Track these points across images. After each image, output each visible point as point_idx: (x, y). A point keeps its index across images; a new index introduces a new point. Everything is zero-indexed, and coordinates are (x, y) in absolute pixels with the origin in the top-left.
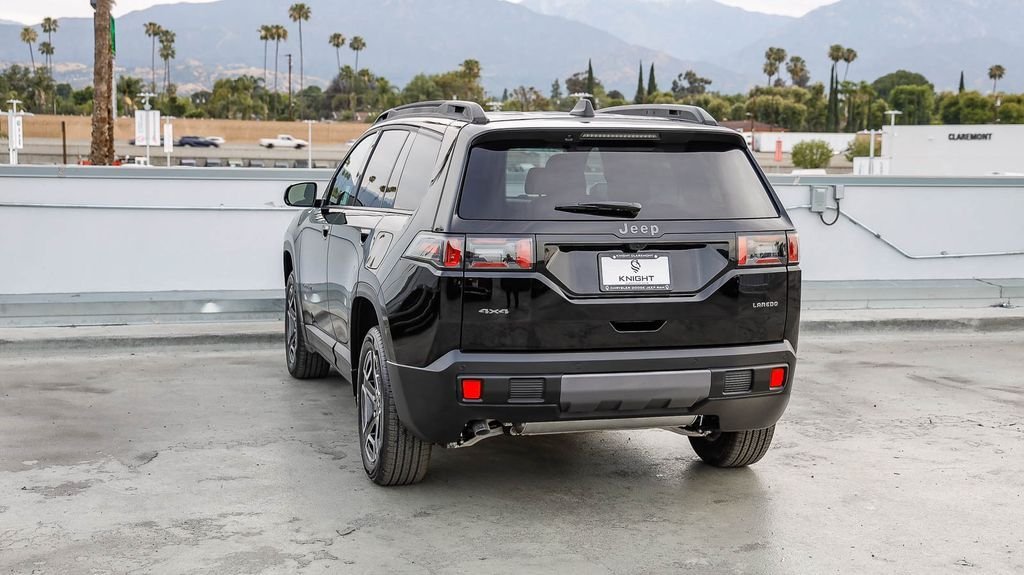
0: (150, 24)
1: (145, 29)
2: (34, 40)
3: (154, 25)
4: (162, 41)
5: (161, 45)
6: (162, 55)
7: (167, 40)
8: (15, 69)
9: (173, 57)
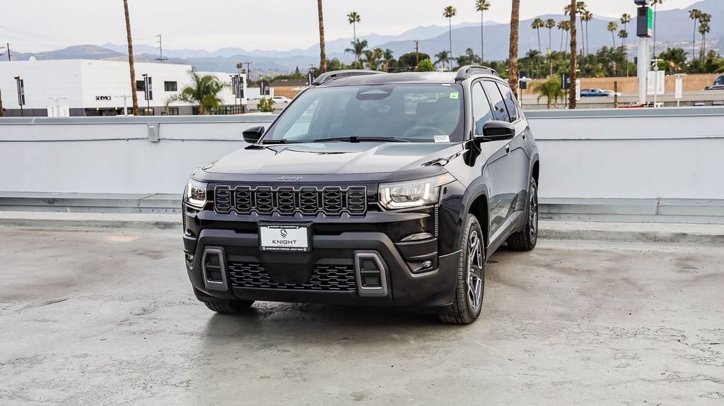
0: (693, 10)
1: (689, 14)
2: (615, 29)
3: (696, 11)
4: (701, 22)
5: (700, 24)
6: (700, 31)
7: (705, 20)
8: (604, 48)
9: (708, 32)
